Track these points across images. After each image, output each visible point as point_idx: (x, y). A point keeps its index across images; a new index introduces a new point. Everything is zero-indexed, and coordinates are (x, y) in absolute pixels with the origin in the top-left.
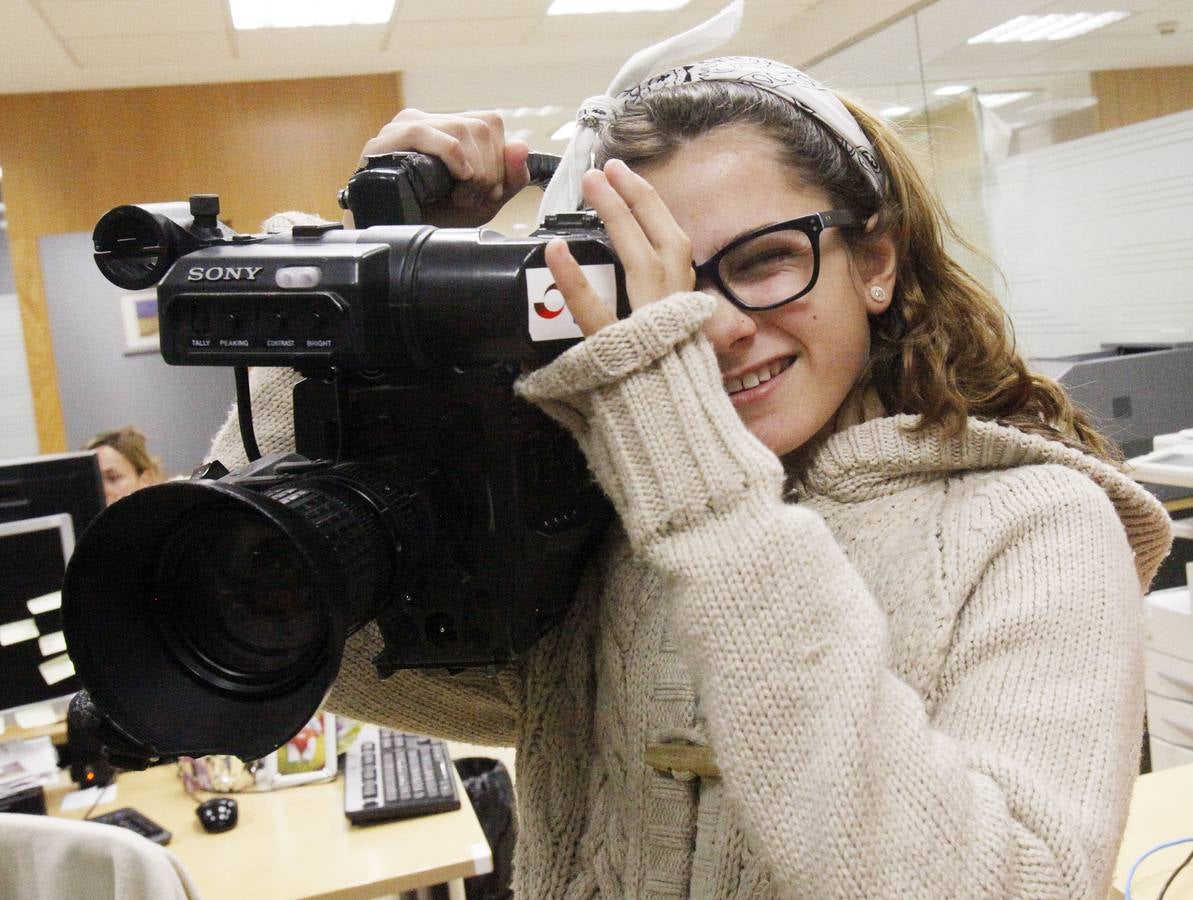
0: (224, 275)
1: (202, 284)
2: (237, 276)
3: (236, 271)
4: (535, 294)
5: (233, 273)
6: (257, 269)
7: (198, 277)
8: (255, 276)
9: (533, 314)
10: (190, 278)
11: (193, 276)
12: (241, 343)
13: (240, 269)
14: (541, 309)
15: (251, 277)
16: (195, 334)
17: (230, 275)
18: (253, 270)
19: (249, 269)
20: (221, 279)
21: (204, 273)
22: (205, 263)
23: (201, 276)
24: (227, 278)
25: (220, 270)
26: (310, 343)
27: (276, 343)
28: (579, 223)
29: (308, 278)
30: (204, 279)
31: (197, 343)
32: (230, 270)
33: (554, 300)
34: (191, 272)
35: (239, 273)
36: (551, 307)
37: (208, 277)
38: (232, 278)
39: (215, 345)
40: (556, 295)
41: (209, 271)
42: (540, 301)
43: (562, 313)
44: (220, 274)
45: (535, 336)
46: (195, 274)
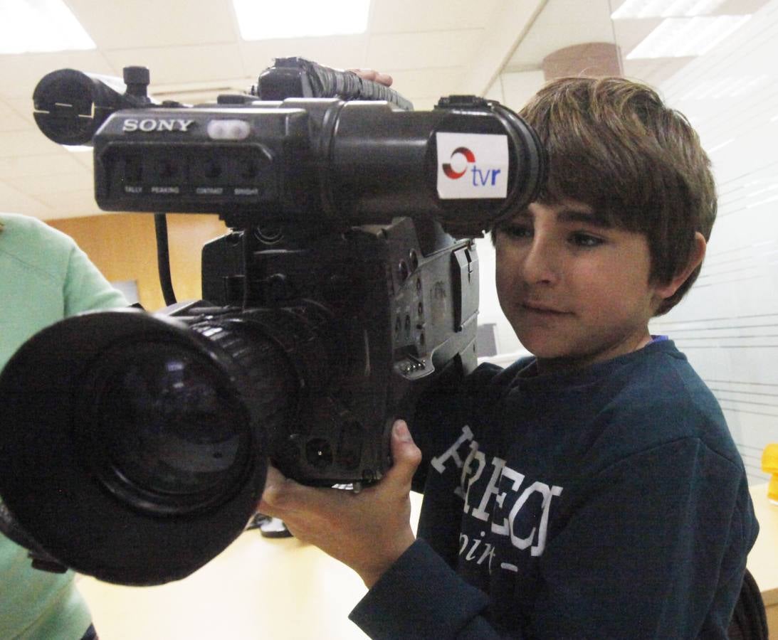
0: (157, 126)
1: (137, 135)
2: (170, 128)
3: (169, 123)
4: (444, 156)
5: (166, 125)
6: (189, 122)
7: (131, 127)
8: (188, 127)
9: (441, 175)
10: (124, 129)
11: (128, 127)
12: (172, 190)
13: (172, 121)
14: (447, 169)
15: (184, 128)
16: (128, 182)
17: (163, 126)
18: (185, 122)
19: (181, 122)
20: (155, 131)
21: (138, 124)
22: (141, 116)
23: (135, 127)
24: (160, 129)
25: (154, 122)
26: (237, 191)
27: (205, 191)
29: (239, 131)
30: (138, 130)
31: (130, 189)
32: (163, 122)
33: (459, 163)
34: (126, 122)
35: (172, 125)
36: (456, 168)
37: (142, 127)
38: (165, 131)
39: (147, 192)
40: (461, 158)
41: (143, 122)
42: (447, 162)
43: (465, 175)
44: (154, 125)
45: (442, 194)
46: (129, 125)
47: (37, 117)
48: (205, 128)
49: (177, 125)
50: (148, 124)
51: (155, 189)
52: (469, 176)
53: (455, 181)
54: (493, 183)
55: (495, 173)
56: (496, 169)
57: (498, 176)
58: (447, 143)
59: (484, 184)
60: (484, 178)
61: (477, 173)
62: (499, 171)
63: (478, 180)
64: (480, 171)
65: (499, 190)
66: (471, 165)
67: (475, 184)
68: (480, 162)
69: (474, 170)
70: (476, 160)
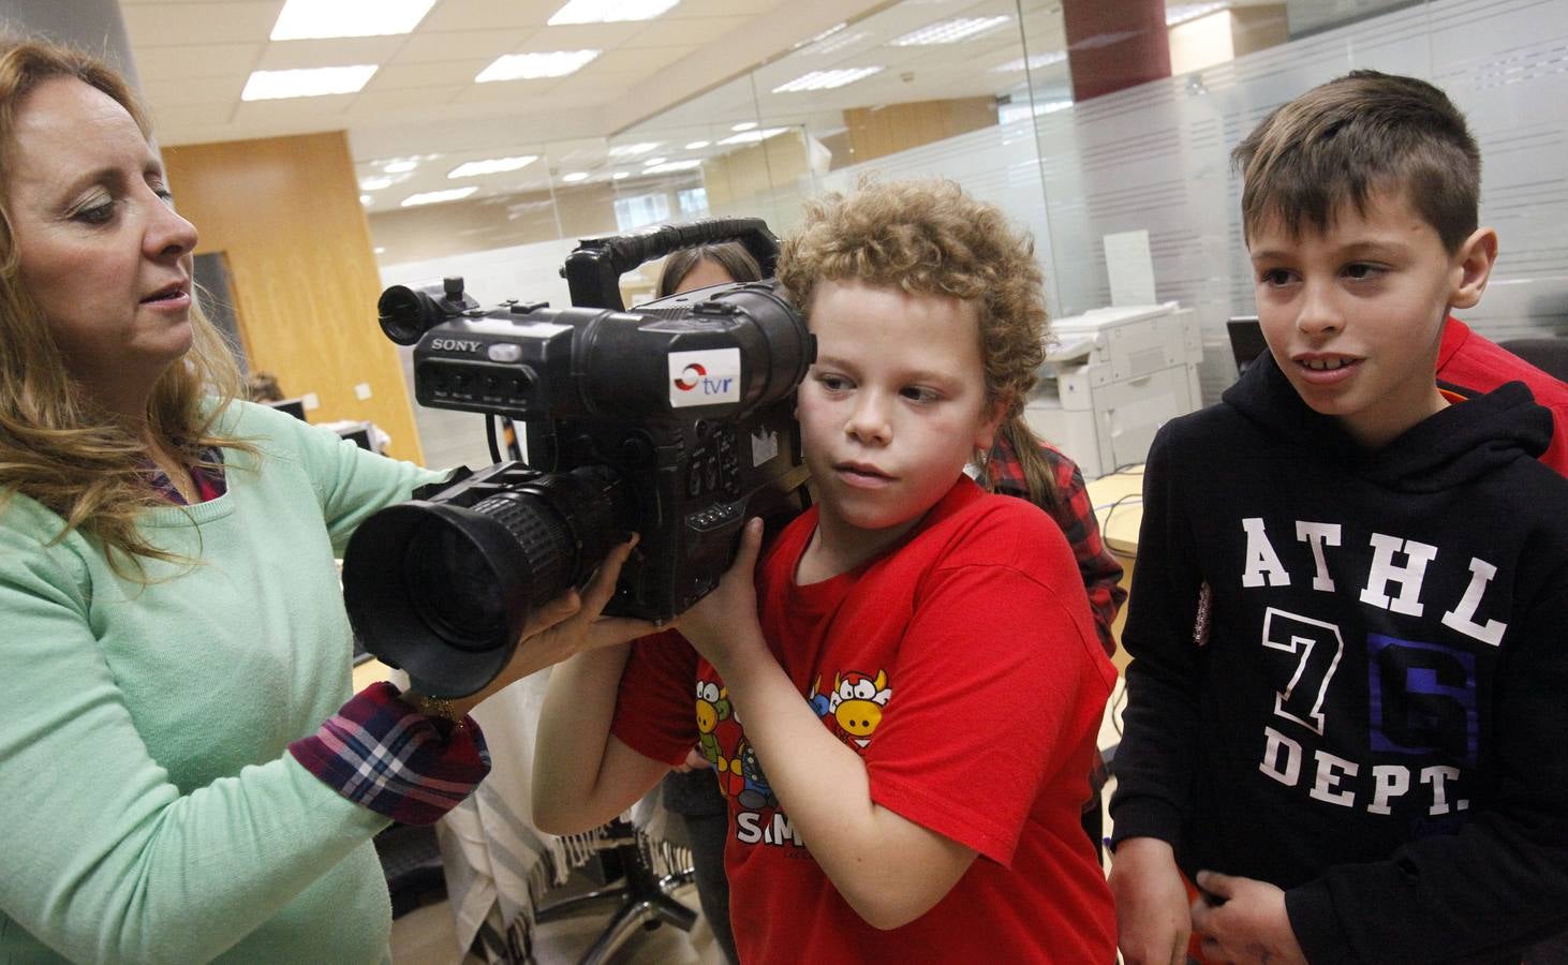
1: (440, 352)
2: (464, 348)
3: (464, 344)
4: (674, 374)
5: (462, 345)
6: (478, 344)
7: (438, 346)
8: (477, 348)
9: (673, 388)
10: (433, 347)
11: (435, 346)
12: (467, 396)
13: (466, 341)
14: (679, 383)
16: (437, 388)
17: (459, 346)
18: (475, 343)
19: (472, 343)
20: (453, 350)
21: (443, 344)
22: (445, 335)
23: (440, 345)
24: (457, 348)
25: (453, 342)
26: (511, 401)
27: (489, 399)
28: (718, 311)
29: (510, 354)
30: (443, 349)
31: (438, 393)
32: (459, 343)
33: (691, 376)
34: (435, 342)
35: (466, 345)
36: (687, 382)
37: (445, 347)
38: (461, 349)
39: (448, 396)
40: (693, 373)
41: (446, 342)
42: (678, 377)
43: (697, 387)
44: (454, 345)
45: (674, 403)
46: (437, 344)
47: (380, 320)
48: (486, 349)
49: (469, 346)
50: (450, 345)
51: (455, 395)
52: (700, 388)
53: (688, 392)
54: (725, 390)
55: (726, 383)
56: (727, 379)
57: (729, 385)
58: (678, 363)
59: (715, 392)
60: (716, 384)
61: (709, 384)
62: (730, 380)
63: (710, 389)
64: (711, 382)
65: (733, 395)
66: (703, 378)
67: (706, 392)
68: (710, 374)
69: (706, 382)
70: (708, 372)
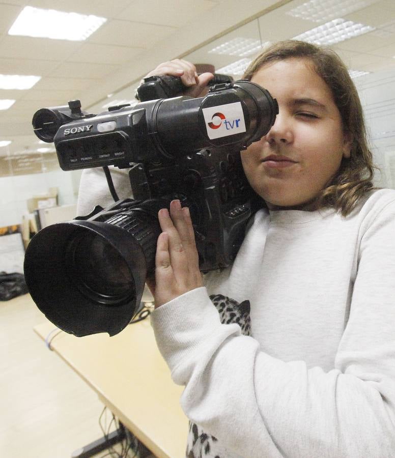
1: (69, 136)
2: (83, 130)
3: (82, 128)
5: (81, 129)
6: (90, 126)
9: (208, 129)
10: (65, 134)
12: (89, 158)
13: (84, 127)
14: (211, 125)
16: (71, 157)
19: (87, 127)
20: (77, 133)
22: (71, 127)
23: (69, 132)
24: (79, 131)
26: (116, 154)
27: (102, 156)
29: (110, 127)
30: (70, 134)
31: (73, 161)
32: (80, 128)
33: (217, 121)
34: (65, 131)
36: (216, 124)
37: (72, 132)
38: (81, 131)
39: (79, 161)
40: (217, 118)
41: (72, 130)
42: (210, 122)
43: (221, 126)
44: (76, 130)
45: (211, 138)
46: (66, 132)
47: (36, 132)
48: (96, 128)
49: (86, 128)
50: (74, 130)
51: (82, 159)
52: (223, 126)
53: (217, 130)
54: (237, 126)
55: (237, 122)
57: (239, 122)
58: (208, 113)
59: (232, 128)
61: (228, 124)
62: (239, 120)
66: (224, 120)
67: (227, 129)
69: (226, 122)
70: (226, 117)
